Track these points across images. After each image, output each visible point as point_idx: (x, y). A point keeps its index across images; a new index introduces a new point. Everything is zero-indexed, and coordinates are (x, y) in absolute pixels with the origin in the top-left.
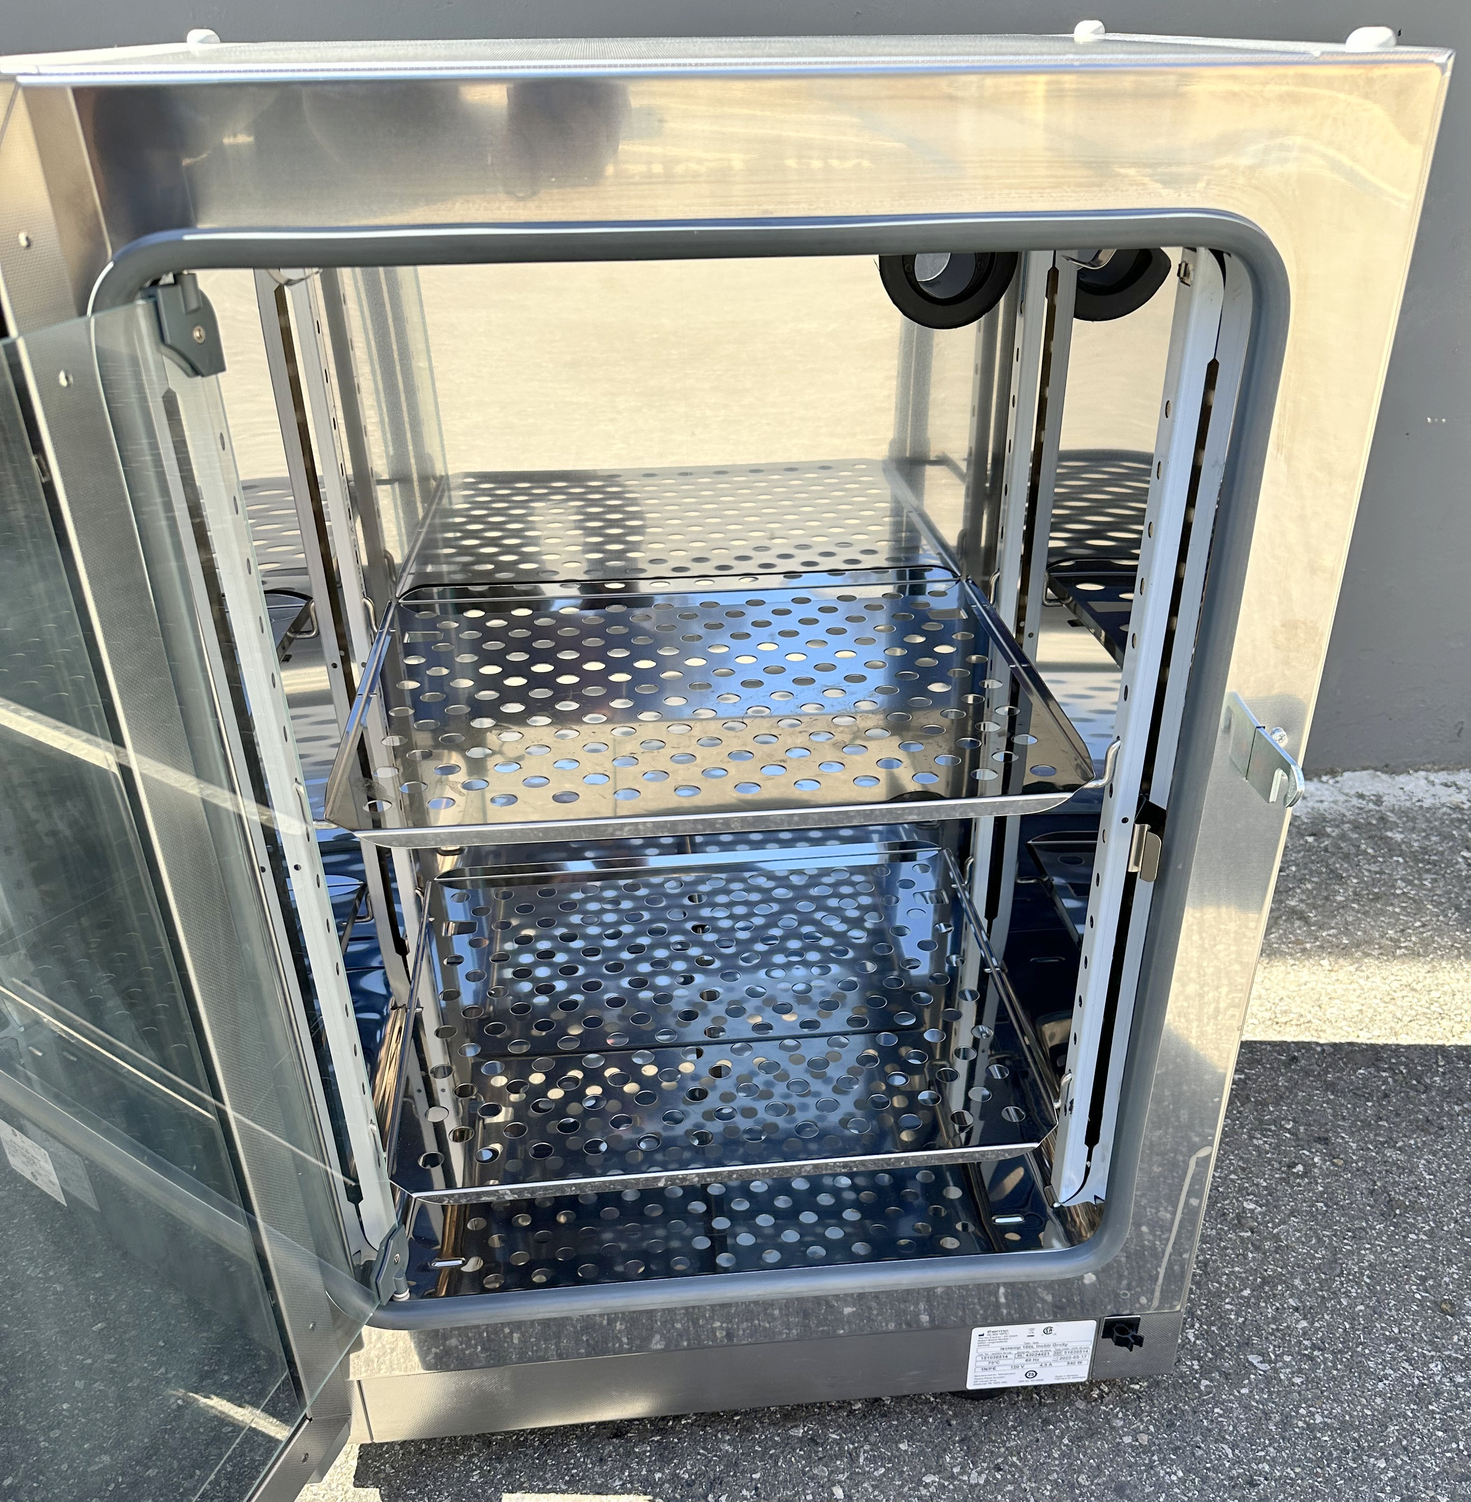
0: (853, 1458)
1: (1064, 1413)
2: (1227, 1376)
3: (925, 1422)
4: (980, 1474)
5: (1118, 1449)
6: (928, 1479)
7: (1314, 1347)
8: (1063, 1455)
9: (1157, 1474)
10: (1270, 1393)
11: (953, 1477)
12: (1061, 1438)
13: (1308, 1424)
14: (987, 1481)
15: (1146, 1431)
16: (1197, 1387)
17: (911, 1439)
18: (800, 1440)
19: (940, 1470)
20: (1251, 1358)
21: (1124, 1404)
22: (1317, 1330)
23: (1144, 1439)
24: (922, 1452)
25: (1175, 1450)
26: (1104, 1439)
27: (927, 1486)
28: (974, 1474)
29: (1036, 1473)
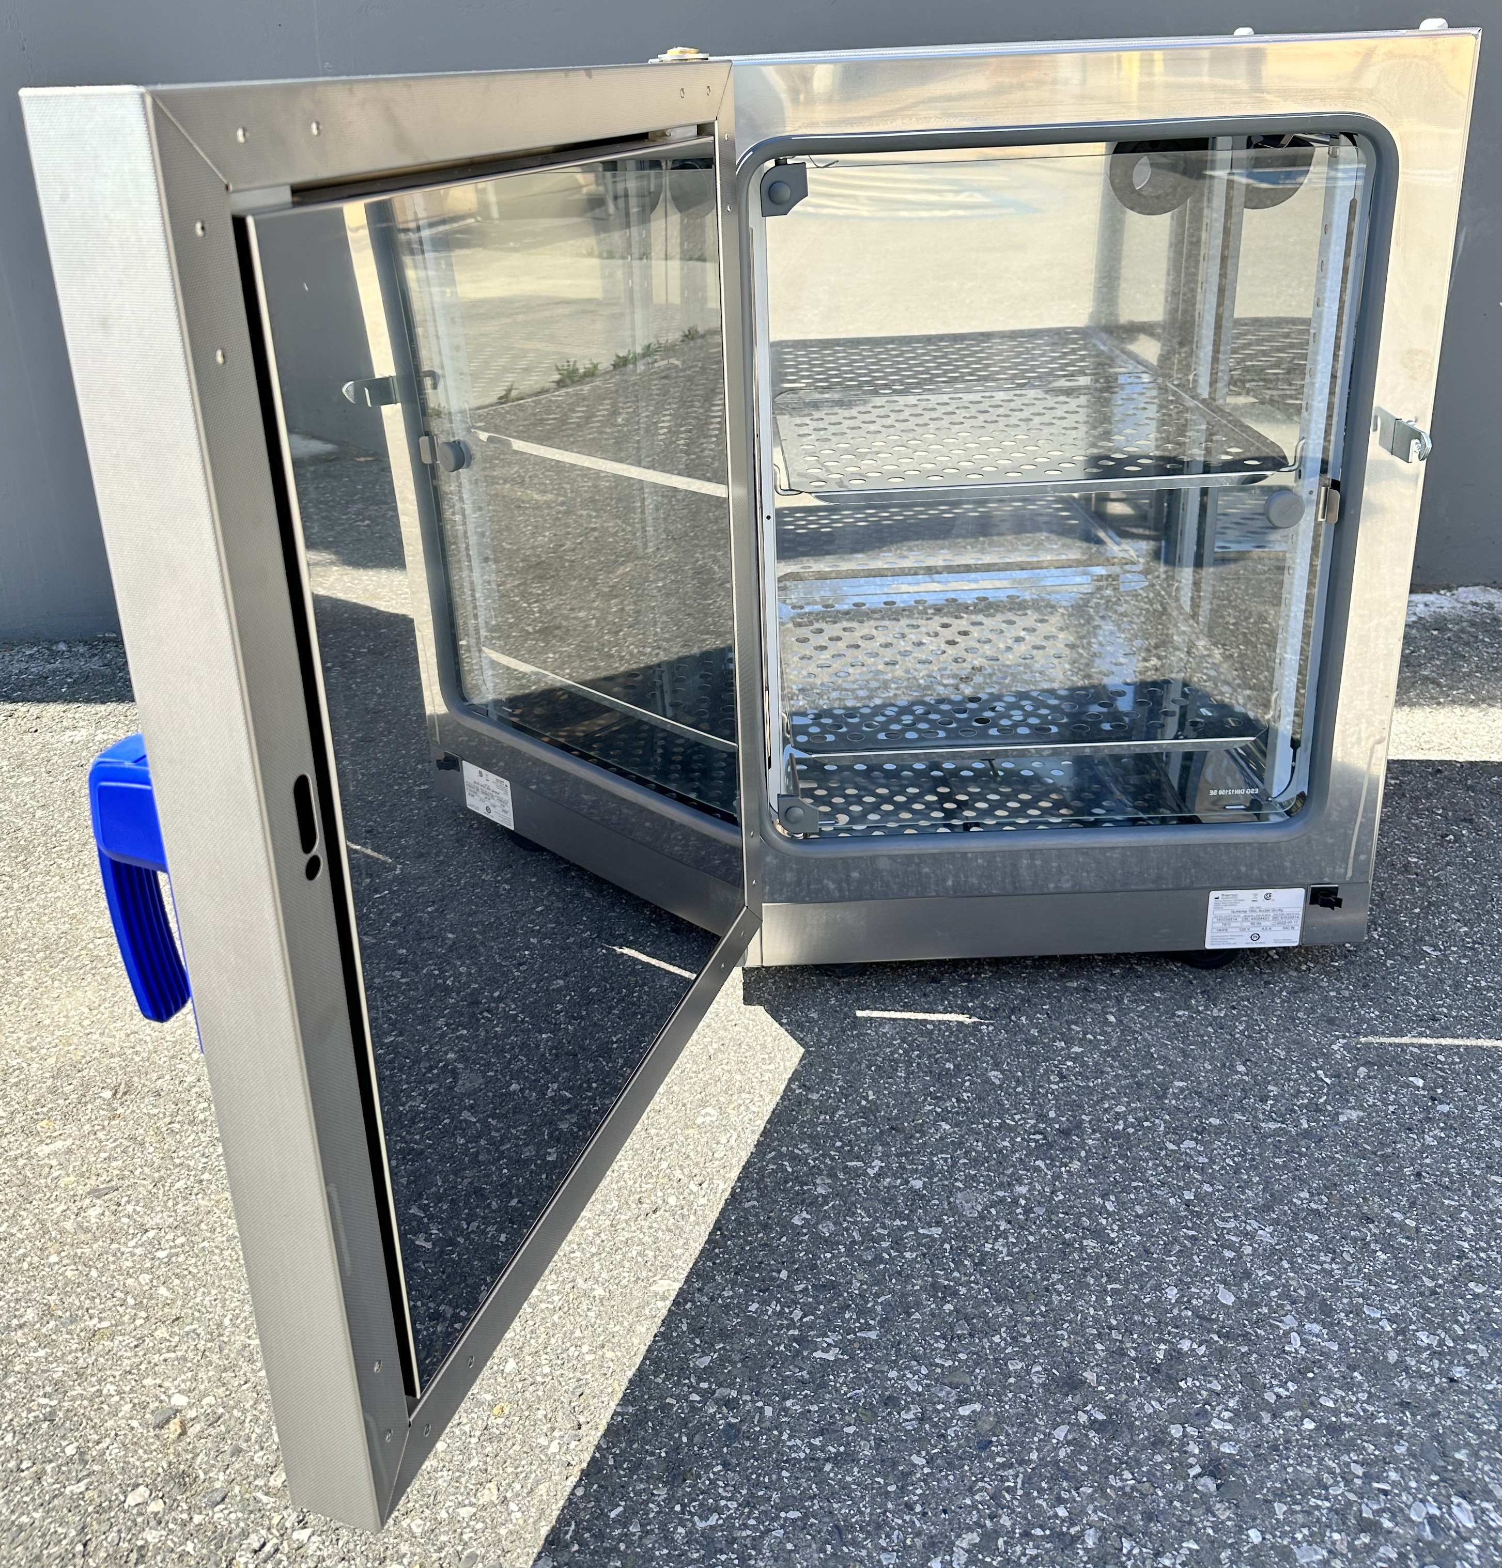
0: (1119, 1001)
1: (1282, 979)
2: (1407, 959)
3: (1172, 981)
4: (1220, 1010)
5: (1326, 999)
6: (1180, 1013)
7: (1474, 942)
8: (1283, 1001)
9: (1359, 1013)
10: (1443, 969)
11: (1199, 1012)
12: (1281, 991)
13: (1475, 987)
14: (1226, 1015)
15: (1347, 988)
16: (1384, 964)
17: (1162, 990)
18: (1075, 989)
19: (1188, 1007)
20: (1424, 948)
21: (1327, 974)
22: (1476, 933)
23: (1347, 993)
24: (1172, 998)
25: (1371, 1000)
26: (1314, 992)
27: (1179, 1016)
28: (1215, 1011)
29: (1263, 1010)
